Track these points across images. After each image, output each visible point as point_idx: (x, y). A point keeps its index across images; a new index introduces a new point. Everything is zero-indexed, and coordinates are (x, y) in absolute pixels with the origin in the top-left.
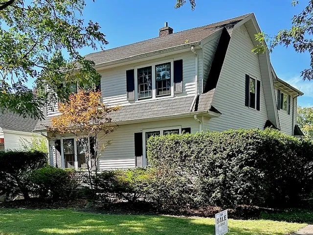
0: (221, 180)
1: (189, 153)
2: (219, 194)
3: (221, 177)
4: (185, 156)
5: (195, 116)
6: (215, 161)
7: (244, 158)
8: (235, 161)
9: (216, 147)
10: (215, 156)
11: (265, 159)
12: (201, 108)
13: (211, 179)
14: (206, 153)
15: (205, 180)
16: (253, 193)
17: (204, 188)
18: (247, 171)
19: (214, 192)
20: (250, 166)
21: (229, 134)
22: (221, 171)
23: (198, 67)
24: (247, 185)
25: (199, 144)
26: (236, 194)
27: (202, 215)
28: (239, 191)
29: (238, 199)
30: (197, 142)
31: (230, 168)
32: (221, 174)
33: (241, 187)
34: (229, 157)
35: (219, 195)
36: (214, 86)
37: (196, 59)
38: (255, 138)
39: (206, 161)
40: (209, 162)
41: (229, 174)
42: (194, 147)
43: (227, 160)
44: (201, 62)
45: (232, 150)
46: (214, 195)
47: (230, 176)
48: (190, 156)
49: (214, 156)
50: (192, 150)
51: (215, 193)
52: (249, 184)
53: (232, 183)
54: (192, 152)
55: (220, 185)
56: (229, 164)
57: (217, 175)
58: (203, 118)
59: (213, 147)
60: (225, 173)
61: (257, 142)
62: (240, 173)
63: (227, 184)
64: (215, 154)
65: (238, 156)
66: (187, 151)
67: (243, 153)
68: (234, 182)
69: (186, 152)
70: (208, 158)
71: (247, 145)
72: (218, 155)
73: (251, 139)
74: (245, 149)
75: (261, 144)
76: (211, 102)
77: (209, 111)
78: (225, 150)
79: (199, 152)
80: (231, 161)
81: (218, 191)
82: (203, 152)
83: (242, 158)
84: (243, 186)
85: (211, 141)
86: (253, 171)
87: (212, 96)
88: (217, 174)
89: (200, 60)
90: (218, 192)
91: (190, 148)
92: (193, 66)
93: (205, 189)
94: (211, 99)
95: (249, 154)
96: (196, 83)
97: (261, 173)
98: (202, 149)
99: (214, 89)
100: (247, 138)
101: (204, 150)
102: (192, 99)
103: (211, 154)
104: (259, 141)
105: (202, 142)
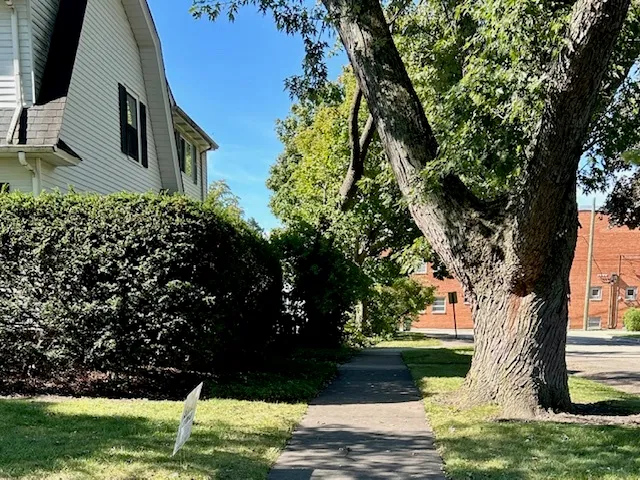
0: (114, 307)
1: (28, 241)
2: (111, 341)
3: (114, 303)
4: (17, 248)
5: (21, 156)
6: (96, 262)
7: (168, 259)
8: (147, 266)
9: (98, 229)
10: (97, 252)
11: (212, 265)
12: (35, 138)
13: (88, 306)
14: (73, 242)
15: (75, 307)
16: (192, 342)
17: (71, 327)
18: (176, 291)
19: (98, 337)
20: (183, 280)
21: (127, 201)
22: (112, 287)
23: (20, 41)
24: (177, 323)
25: (52, 220)
26: (154, 341)
27: (66, 392)
28: (160, 335)
29: (158, 353)
30: (46, 216)
31: (135, 282)
32: (113, 293)
33: (163, 327)
34: (132, 255)
35: (112, 344)
36: (63, 92)
37: (14, 18)
38: (188, 215)
39: (75, 261)
40: (81, 263)
41: (134, 294)
42: (39, 226)
43: (127, 261)
44: (25, 29)
45: (137, 239)
46: (98, 344)
47: (136, 299)
48: (32, 248)
49: (95, 250)
50: (33, 232)
51: (100, 340)
52: (181, 319)
53: (141, 315)
54: (36, 238)
55: (114, 320)
56: (133, 272)
57: (103, 297)
58: (39, 163)
59: (90, 230)
60: (123, 292)
61: (194, 225)
62: (159, 295)
63: (131, 317)
64: (96, 246)
65: (153, 252)
66: (22, 234)
67: (164, 247)
68: (146, 313)
69: (17, 237)
70: (77, 253)
71: (172, 230)
72: (103, 249)
73: (180, 216)
74: (169, 238)
75: (203, 231)
76: (58, 127)
77: (56, 147)
78: (120, 237)
79: (54, 240)
80: (137, 264)
81: (108, 334)
82: (65, 240)
83: (164, 258)
84: (168, 324)
85: (82, 215)
86: (188, 290)
87: (61, 113)
88: (102, 294)
89: (24, 23)
90: (109, 338)
91: (28, 227)
92: (6, 37)
93: (75, 329)
94: (58, 121)
95: (178, 250)
96: (15, 77)
97: (206, 295)
98: (62, 233)
99: (63, 99)
100: (172, 213)
101: (68, 234)
102: (8, 114)
103: (87, 247)
104: (198, 223)
105: (59, 216)
